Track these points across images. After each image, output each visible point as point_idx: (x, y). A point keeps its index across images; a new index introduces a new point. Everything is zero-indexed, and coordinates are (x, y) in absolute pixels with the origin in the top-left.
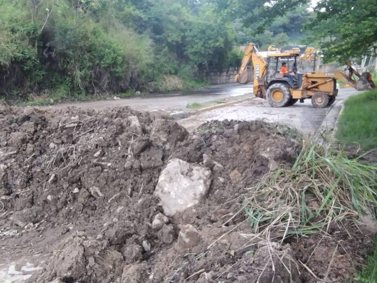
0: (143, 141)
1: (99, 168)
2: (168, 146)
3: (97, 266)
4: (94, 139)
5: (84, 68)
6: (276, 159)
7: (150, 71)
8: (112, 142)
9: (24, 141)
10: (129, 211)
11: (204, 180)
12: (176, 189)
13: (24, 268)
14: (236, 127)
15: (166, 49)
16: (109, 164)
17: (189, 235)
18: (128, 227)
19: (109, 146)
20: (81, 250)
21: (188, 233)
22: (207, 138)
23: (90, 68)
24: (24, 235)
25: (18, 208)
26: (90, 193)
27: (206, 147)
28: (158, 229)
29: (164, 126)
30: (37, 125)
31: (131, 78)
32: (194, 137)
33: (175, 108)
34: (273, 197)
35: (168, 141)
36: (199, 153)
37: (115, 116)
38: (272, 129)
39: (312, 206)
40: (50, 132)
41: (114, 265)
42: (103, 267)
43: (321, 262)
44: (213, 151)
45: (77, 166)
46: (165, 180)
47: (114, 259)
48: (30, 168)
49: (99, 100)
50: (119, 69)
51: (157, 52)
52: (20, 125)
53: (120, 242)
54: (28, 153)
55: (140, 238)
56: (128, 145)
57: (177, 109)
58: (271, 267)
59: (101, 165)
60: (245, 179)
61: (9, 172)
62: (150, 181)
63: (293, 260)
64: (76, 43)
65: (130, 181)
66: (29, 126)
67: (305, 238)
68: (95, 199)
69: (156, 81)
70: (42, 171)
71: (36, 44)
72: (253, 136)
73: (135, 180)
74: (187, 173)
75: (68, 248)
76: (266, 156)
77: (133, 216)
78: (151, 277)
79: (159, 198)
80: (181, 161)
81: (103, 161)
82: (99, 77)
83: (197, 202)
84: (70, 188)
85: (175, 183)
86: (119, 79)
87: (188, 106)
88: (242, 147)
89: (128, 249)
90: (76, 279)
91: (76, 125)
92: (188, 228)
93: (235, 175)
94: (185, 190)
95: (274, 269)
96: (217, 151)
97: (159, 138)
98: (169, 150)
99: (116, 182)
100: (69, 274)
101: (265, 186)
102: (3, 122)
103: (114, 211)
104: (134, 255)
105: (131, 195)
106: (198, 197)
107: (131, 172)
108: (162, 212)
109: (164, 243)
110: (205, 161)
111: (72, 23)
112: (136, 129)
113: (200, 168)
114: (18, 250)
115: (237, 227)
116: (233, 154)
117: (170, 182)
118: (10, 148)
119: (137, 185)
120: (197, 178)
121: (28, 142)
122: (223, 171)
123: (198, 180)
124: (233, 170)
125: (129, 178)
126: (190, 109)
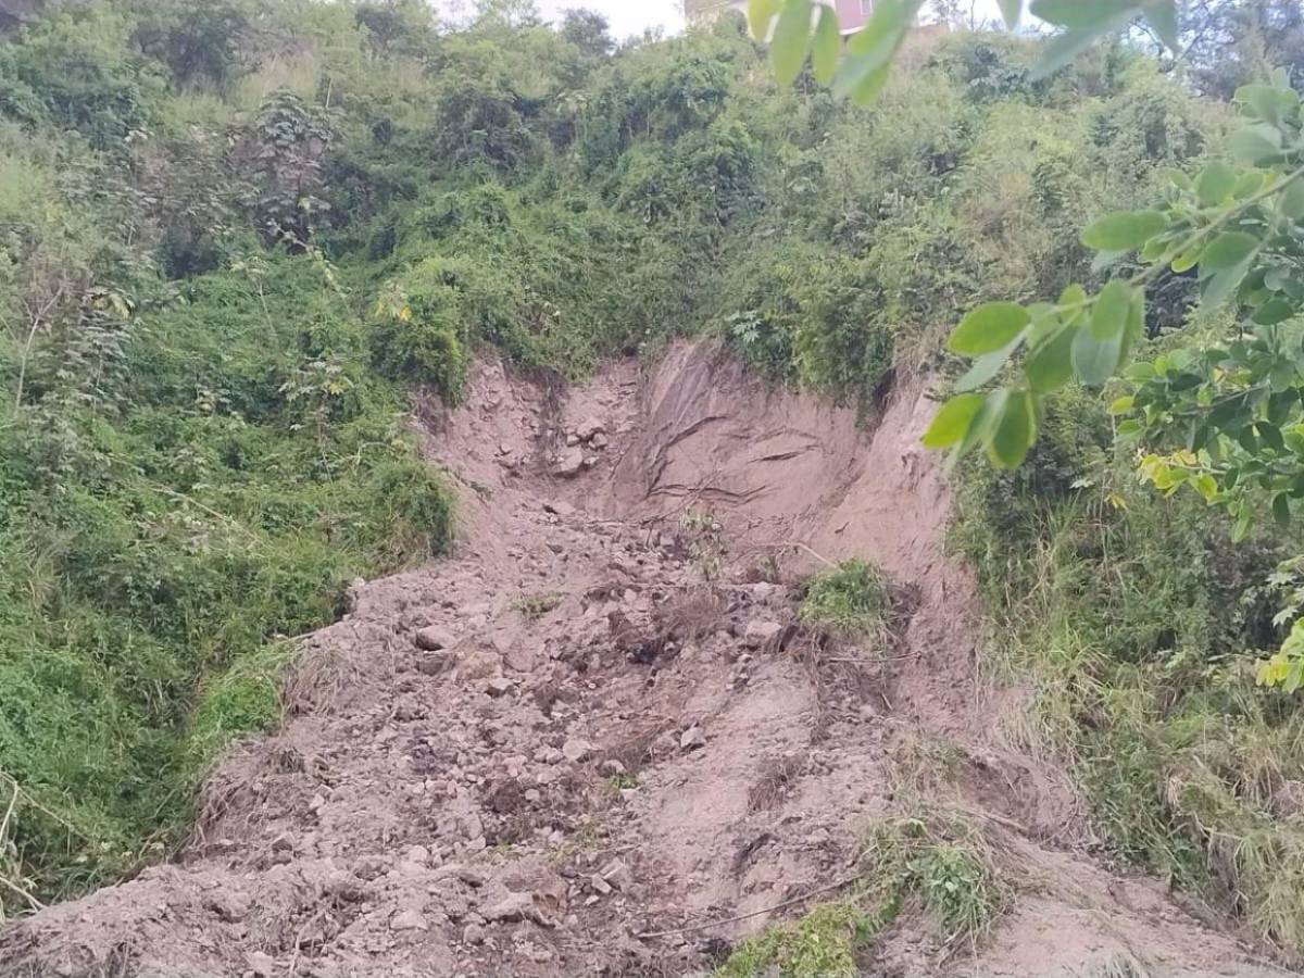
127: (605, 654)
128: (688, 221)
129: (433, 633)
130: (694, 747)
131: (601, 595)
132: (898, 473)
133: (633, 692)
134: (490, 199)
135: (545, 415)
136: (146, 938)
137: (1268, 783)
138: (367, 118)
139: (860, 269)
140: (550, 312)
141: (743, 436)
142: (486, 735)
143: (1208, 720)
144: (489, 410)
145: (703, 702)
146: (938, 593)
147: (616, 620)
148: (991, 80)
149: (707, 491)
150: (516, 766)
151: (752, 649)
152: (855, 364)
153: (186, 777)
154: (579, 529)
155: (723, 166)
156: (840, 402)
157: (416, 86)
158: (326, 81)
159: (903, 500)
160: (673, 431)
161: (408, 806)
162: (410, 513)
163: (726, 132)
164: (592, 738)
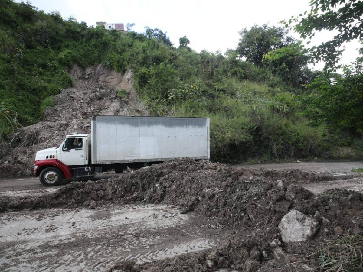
0: (278, 196)
1: (254, 206)
3: (233, 253)
4: (256, 190)
5: (278, 144)
6: (360, 227)
7: (325, 144)
9: (227, 186)
10: (262, 232)
11: (311, 227)
12: (291, 227)
13: (211, 243)
14: (350, 196)
16: (259, 205)
17: (279, 255)
18: (257, 241)
19: (262, 195)
20: (229, 243)
21: (278, 254)
22: (325, 201)
23: (282, 144)
24: (217, 229)
25: (219, 216)
26: (249, 217)
27: (322, 206)
29: (293, 189)
30: (233, 179)
31: (310, 150)
32: (317, 198)
33: (340, 171)
35: (296, 198)
36: (314, 209)
37: (288, 175)
40: (238, 183)
41: (243, 257)
42: (237, 255)
44: (326, 210)
45: (245, 203)
46: (285, 221)
47: (244, 254)
49: (288, 162)
50: (301, 145)
51: (332, 132)
52: (227, 179)
53: (250, 247)
54: (228, 192)
55: (262, 248)
57: (342, 172)
59: (256, 205)
61: (218, 199)
64: (274, 132)
65: (268, 216)
68: (251, 221)
69: (331, 151)
70: (231, 202)
71: (253, 134)
72: (361, 205)
73: (271, 217)
74: (301, 220)
75: (224, 241)
76: (354, 222)
77: (263, 236)
78: (259, 270)
79: (280, 230)
80: (298, 212)
81: (257, 203)
82: (288, 149)
83: (305, 240)
84: (240, 213)
85: (291, 224)
86: (301, 150)
87: (353, 171)
89: (252, 251)
90: (224, 256)
91: (250, 181)
92: (279, 251)
93: (338, 229)
94: (297, 230)
96: (330, 210)
97: (290, 195)
98: (296, 203)
99: (261, 215)
100: (221, 252)
104: (254, 255)
105: (267, 224)
106: (306, 236)
107: (270, 211)
108: (280, 239)
110: (315, 215)
111: (272, 121)
112: (280, 187)
113: (311, 219)
114: (212, 235)
115: (308, 261)
116: (341, 215)
117: (288, 223)
118: (221, 188)
120: (308, 225)
122: (330, 225)
123: (308, 226)
124: (338, 226)
125: (268, 215)
126: (354, 173)
127: (94, 99)
128: (99, 49)
129: (72, 96)
130: (107, 108)
131: (93, 92)
132: (127, 80)
133: (99, 103)
134: (74, 44)
135: (83, 71)
136: (41, 130)
137: (167, 112)
138: (55, 31)
139: (121, 57)
140: (83, 59)
141: (108, 76)
142: (81, 107)
143: (161, 106)
144: (76, 70)
145: (107, 104)
146: (132, 93)
147: (96, 95)
148: (135, 37)
149: (103, 81)
150: (85, 110)
151: (112, 98)
152: (121, 68)
153: (41, 112)
154: (88, 85)
155: (104, 43)
156: (119, 72)
157: (61, 28)
158: (47, 25)
159: (127, 83)
160: (100, 74)
161: (72, 115)
162: (67, 82)
163: (104, 39)
164: (94, 108)
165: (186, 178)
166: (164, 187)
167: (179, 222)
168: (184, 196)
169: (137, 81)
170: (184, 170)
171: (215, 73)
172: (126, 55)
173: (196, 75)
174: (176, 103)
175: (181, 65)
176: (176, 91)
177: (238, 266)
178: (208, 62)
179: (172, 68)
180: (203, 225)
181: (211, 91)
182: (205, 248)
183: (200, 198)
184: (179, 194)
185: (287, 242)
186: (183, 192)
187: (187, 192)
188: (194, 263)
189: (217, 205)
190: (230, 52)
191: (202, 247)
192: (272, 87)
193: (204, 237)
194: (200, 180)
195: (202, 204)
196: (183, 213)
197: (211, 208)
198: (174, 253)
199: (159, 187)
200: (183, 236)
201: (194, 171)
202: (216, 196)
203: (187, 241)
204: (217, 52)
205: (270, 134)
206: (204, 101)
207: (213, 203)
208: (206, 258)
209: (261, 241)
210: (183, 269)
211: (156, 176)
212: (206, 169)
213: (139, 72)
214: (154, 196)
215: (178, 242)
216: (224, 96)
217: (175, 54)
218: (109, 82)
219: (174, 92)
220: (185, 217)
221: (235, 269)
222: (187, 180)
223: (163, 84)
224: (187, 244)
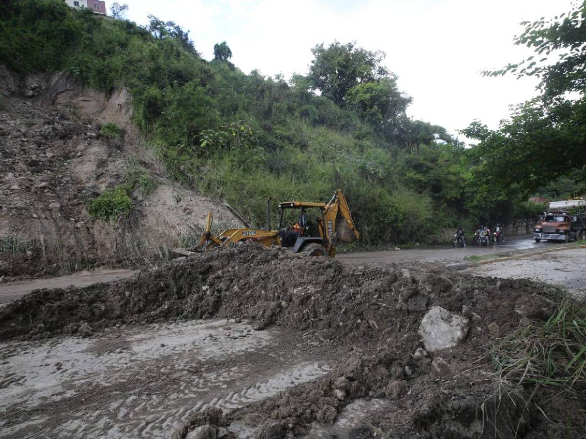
1: (376, 307)
2: (432, 295)
3: (370, 374)
4: (374, 284)
5: (371, 224)
6: (529, 317)
8: (387, 288)
9: (327, 282)
10: (397, 342)
11: (462, 327)
12: (436, 331)
13: (323, 367)
14: (498, 284)
15: (445, 205)
16: (384, 305)
17: (439, 365)
18: (394, 354)
19: (385, 291)
20: (360, 361)
21: (439, 364)
22: (469, 292)
23: (375, 224)
24: (324, 347)
25: (321, 328)
26: (369, 324)
27: (467, 299)
28: (419, 359)
29: (429, 279)
30: (335, 271)
31: (411, 232)
32: (457, 289)
33: (452, 260)
34: (522, 349)
35: (432, 291)
36: (460, 304)
38: (538, 289)
39: (561, 362)
40: (344, 277)
41: (382, 378)
42: (374, 376)
43: (559, 410)
44: (473, 303)
45: (361, 304)
46: (427, 323)
47: (382, 373)
48: (330, 301)
49: (383, 250)
50: (400, 225)
51: (435, 208)
52: (325, 271)
53: (388, 363)
54: (329, 290)
55: (403, 363)
56: (400, 292)
57: (454, 262)
58: (498, 397)
59: (378, 305)
60: (502, 332)
61: (316, 302)
62: (415, 322)
63: (522, 398)
64: (365, 205)
65: (400, 319)
66: (330, 272)
67: (546, 387)
68: (372, 330)
69: (434, 234)
70: (337, 304)
72: (514, 294)
73: (403, 320)
74: (447, 319)
75: (352, 359)
76: (520, 312)
77: (399, 346)
78: (409, 393)
79: (421, 336)
80: (442, 309)
81: (380, 302)
82: (382, 232)
83: (455, 344)
84: (355, 319)
85: (435, 326)
86: (400, 232)
87: (466, 259)
88: (503, 302)
89: (393, 369)
90: (357, 380)
91: (362, 273)
92: (439, 360)
93: (493, 326)
94: (443, 333)
95: (500, 398)
96: (478, 304)
97: (425, 288)
98: (433, 298)
99: (389, 319)
100: (352, 375)
101: (515, 339)
102: (315, 268)
103: (386, 340)
104: (397, 374)
105: (400, 331)
106: (456, 340)
107: (401, 312)
108: (424, 347)
109: (423, 372)
110: (464, 311)
111: (363, 189)
112: (407, 279)
113: (458, 316)
114: (319, 356)
115: (481, 367)
116: (493, 308)
117: (431, 325)
118: (318, 286)
119: (405, 324)
120: (456, 324)
121: (329, 283)
122: (482, 322)
123: (456, 326)
124: (491, 322)
125: (399, 317)
126: (467, 262)
127: (52, 136)
128: (57, 42)
130: (80, 156)
131: (49, 123)
132: (117, 107)
133: (62, 144)
135: (20, 81)
137: (198, 168)
139: (106, 63)
140: (19, 55)
141: (76, 95)
142: (24, 150)
143: (188, 157)
144: (4, 77)
145: (81, 147)
146: (130, 131)
147: (54, 129)
148: (132, 31)
149: (67, 106)
150: (34, 157)
151: (90, 138)
152: (105, 84)
154: (34, 109)
155: (66, 32)
156: (101, 91)
159: (118, 113)
160: (58, 91)
161: (5, 164)
163: (67, 24)
164: (53, 152)
165: (255, 273)
166: (217, 291)
167: (259, 342)
168: (255, 303)
169: (141, 111)
170: (249, 261)
171: (274, 110)
172: (117, 61)
173: (247, 110)
174: (213, 153)
175: (220, 90)
176: (214, 134)
177: (379, 392)
178: (263, 91)
179: (206, 93)
180: (299, 343)
181: (270, 139)
182: (318, 376)
183: (284, 303)
184: (246, 299)
185: (432, 351)
186: (253, 296)
187: (259, 296)
188: (317, 396)
189: (314, 311)
190: (297, 78)
191: (313, 375)
192: (360, 139)
193: (309, 360)
194: (279, 276)
195: (289, 313)
196: (260, 329)
197: (306, 317)
198: (274, 388)
199: (209, 291)
200: (275, 362)
201: (265, 263)
202: (312, 298)
203: (285, 369)
204: (278, 77)
205: (359, 210)
206: (261, 154)
207: (308, 309)
208: (333, 386)
209: (400, 353)
210: (304, 408)
211: (201, 273)
212: (282, 259)
213: (146, 93)
214: (202, 306)
215: (272, 372)
216: (290, 147)
217: (209, 70)
218: (81, 108)
219: (212, 135)
220: (263, 334)
221: (375, 396)
222: (257, 276)
223: (191, 119)
224: (286, 373)
